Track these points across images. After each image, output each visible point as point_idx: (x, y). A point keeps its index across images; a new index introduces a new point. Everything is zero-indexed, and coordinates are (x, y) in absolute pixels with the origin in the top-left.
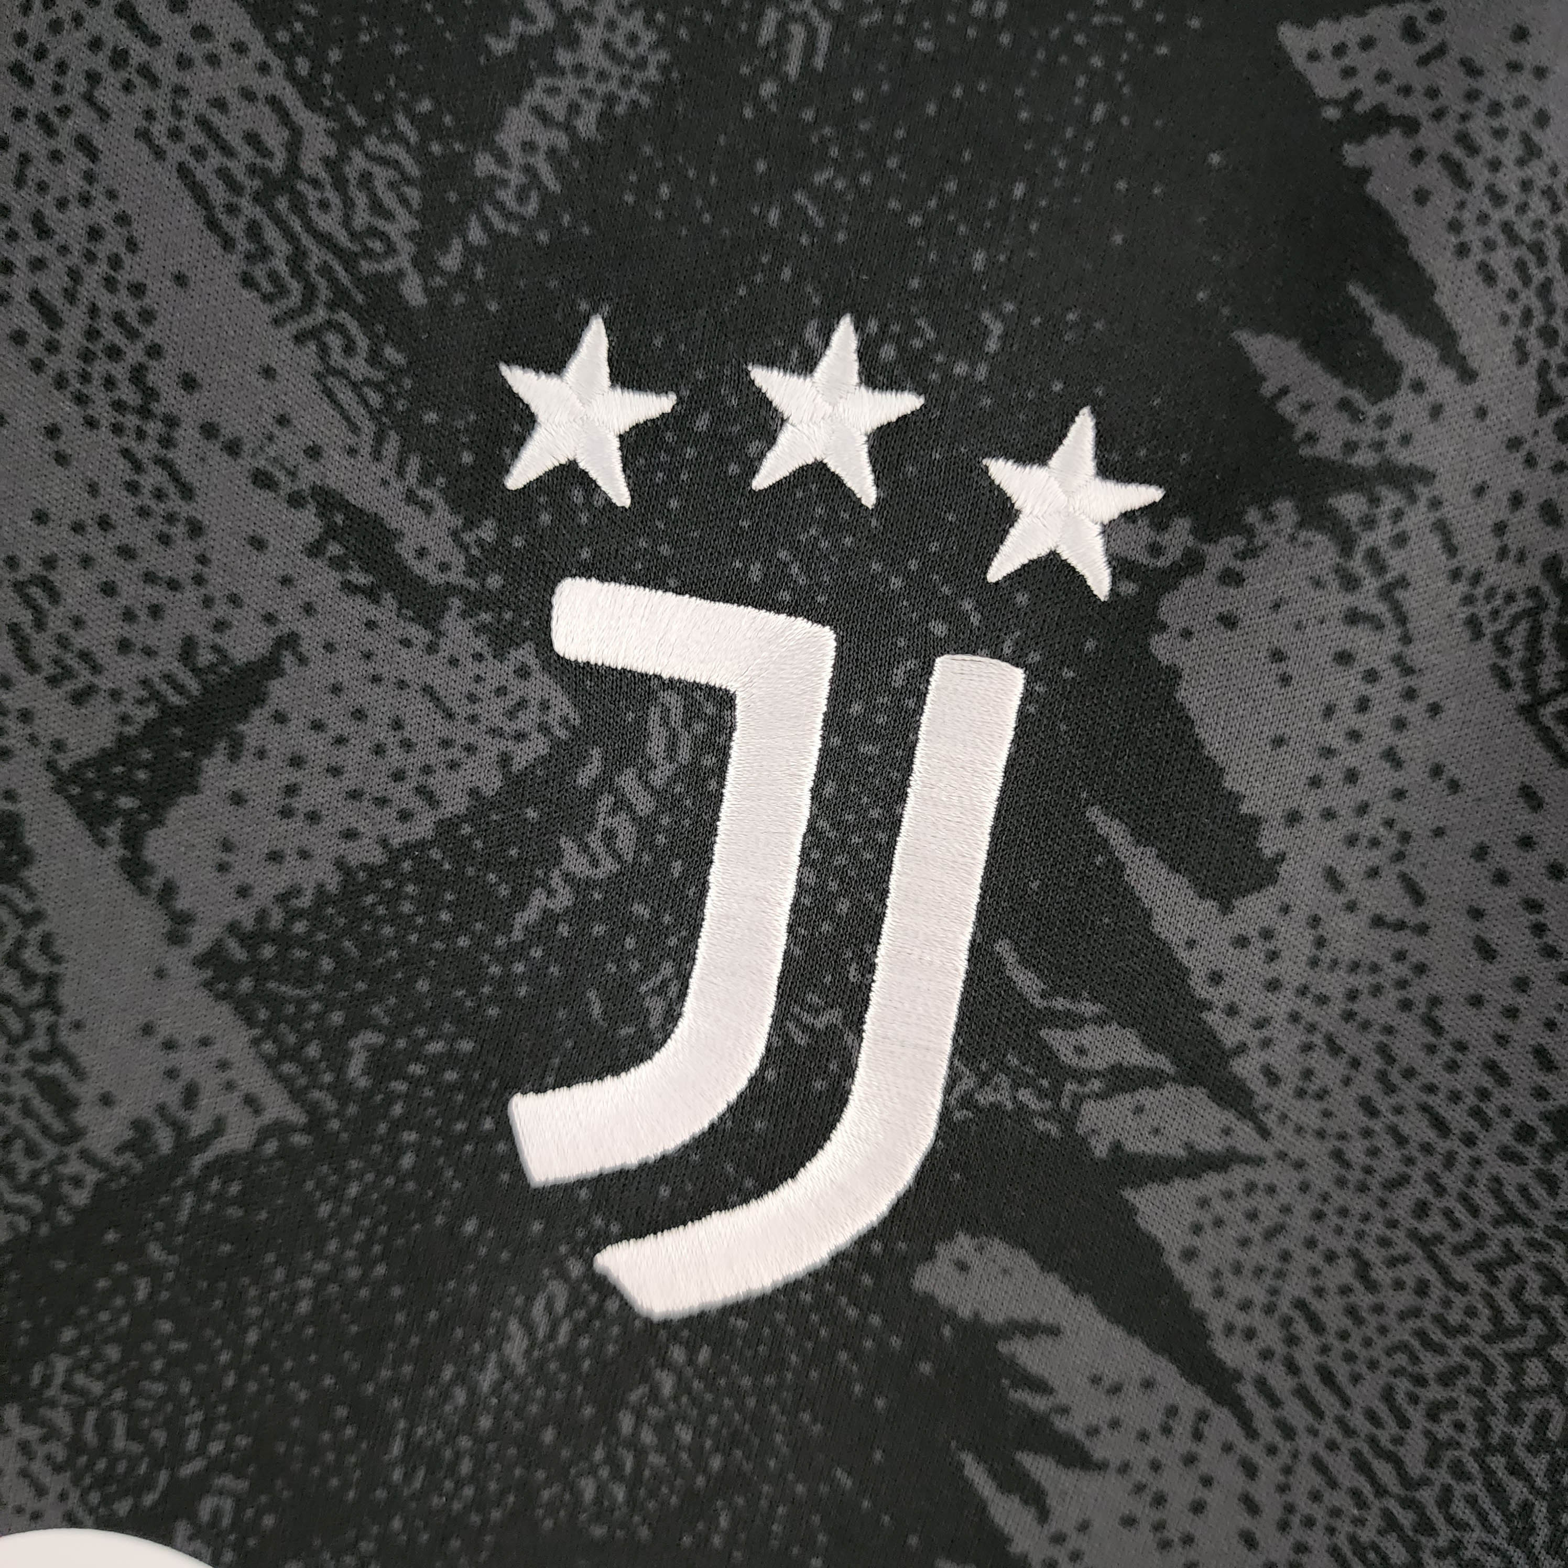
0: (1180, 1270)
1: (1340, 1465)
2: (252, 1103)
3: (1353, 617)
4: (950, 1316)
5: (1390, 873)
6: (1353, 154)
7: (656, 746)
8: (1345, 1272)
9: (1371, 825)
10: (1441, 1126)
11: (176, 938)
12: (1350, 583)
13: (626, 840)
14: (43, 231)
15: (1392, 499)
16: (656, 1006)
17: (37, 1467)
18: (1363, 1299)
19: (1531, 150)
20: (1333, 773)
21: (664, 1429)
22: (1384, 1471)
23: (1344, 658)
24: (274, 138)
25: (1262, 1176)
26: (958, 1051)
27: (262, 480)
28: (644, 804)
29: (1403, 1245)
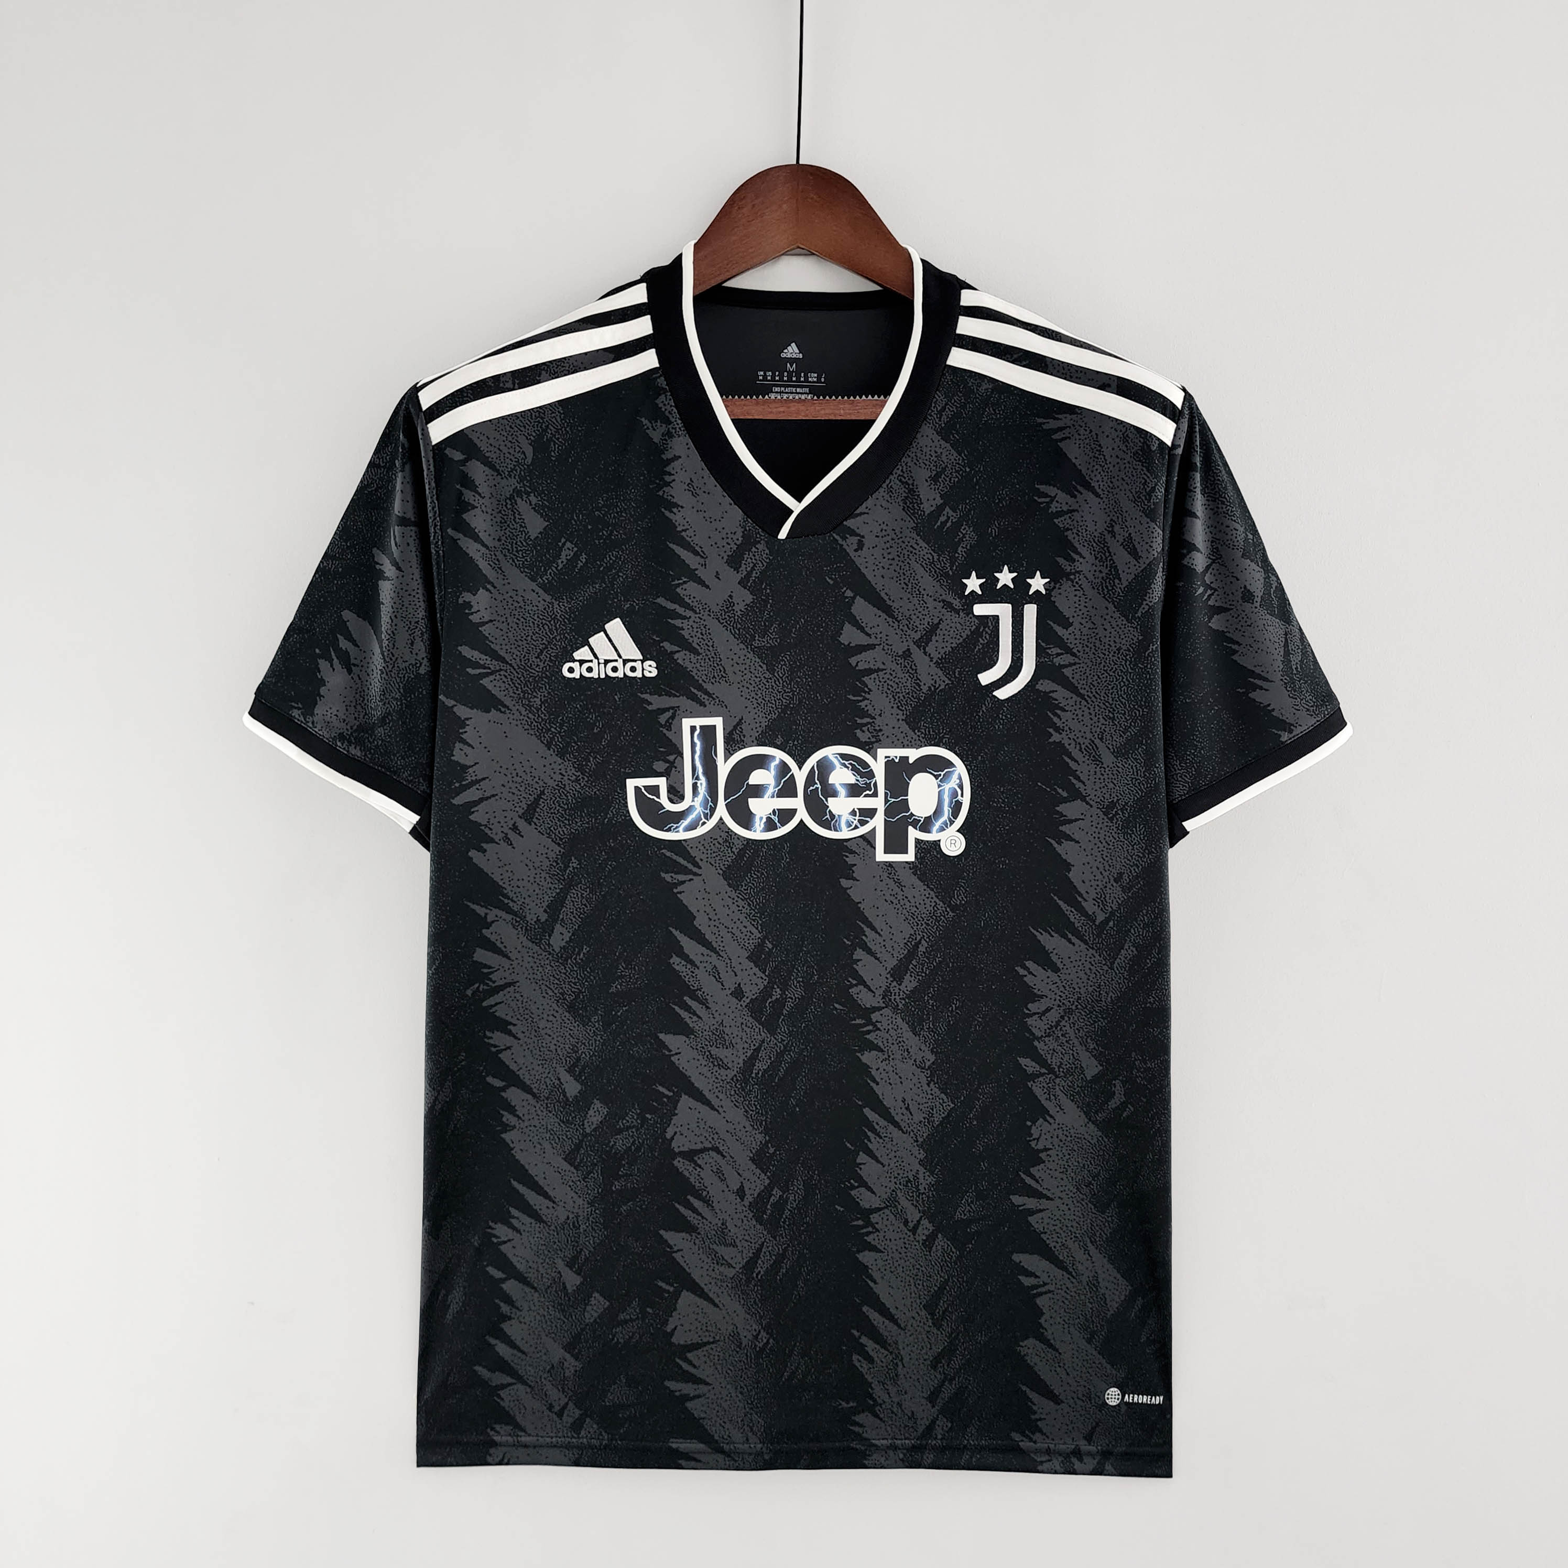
0: (1072, 681)
1: (1101, 705)
2: (944, 682)
3: (1075, 590)
4: (1041, 691)
5: (1089, 622)
6: (1066, 534)
7: (990, 624)
8: (1096, 677)
9: (1085, 616)
10: (1105, 655)
11: (931, 661)
12: (1074, 586)
13: (988, 637)
14: (904, 575)
15: (1077, 575)
16: (995, 658)
17: (921, 738)
18: (1099, 681)
19: (1086, 530)
20: (1077, 610)
21: (1006, 716)
22: (1107, 704)
23: (1076, 596)
24: (931, 558)
25: (1082, 665)
26: (1037, 656)
27: (935, 600)
28: (989, 632)
29: (1103, 672)
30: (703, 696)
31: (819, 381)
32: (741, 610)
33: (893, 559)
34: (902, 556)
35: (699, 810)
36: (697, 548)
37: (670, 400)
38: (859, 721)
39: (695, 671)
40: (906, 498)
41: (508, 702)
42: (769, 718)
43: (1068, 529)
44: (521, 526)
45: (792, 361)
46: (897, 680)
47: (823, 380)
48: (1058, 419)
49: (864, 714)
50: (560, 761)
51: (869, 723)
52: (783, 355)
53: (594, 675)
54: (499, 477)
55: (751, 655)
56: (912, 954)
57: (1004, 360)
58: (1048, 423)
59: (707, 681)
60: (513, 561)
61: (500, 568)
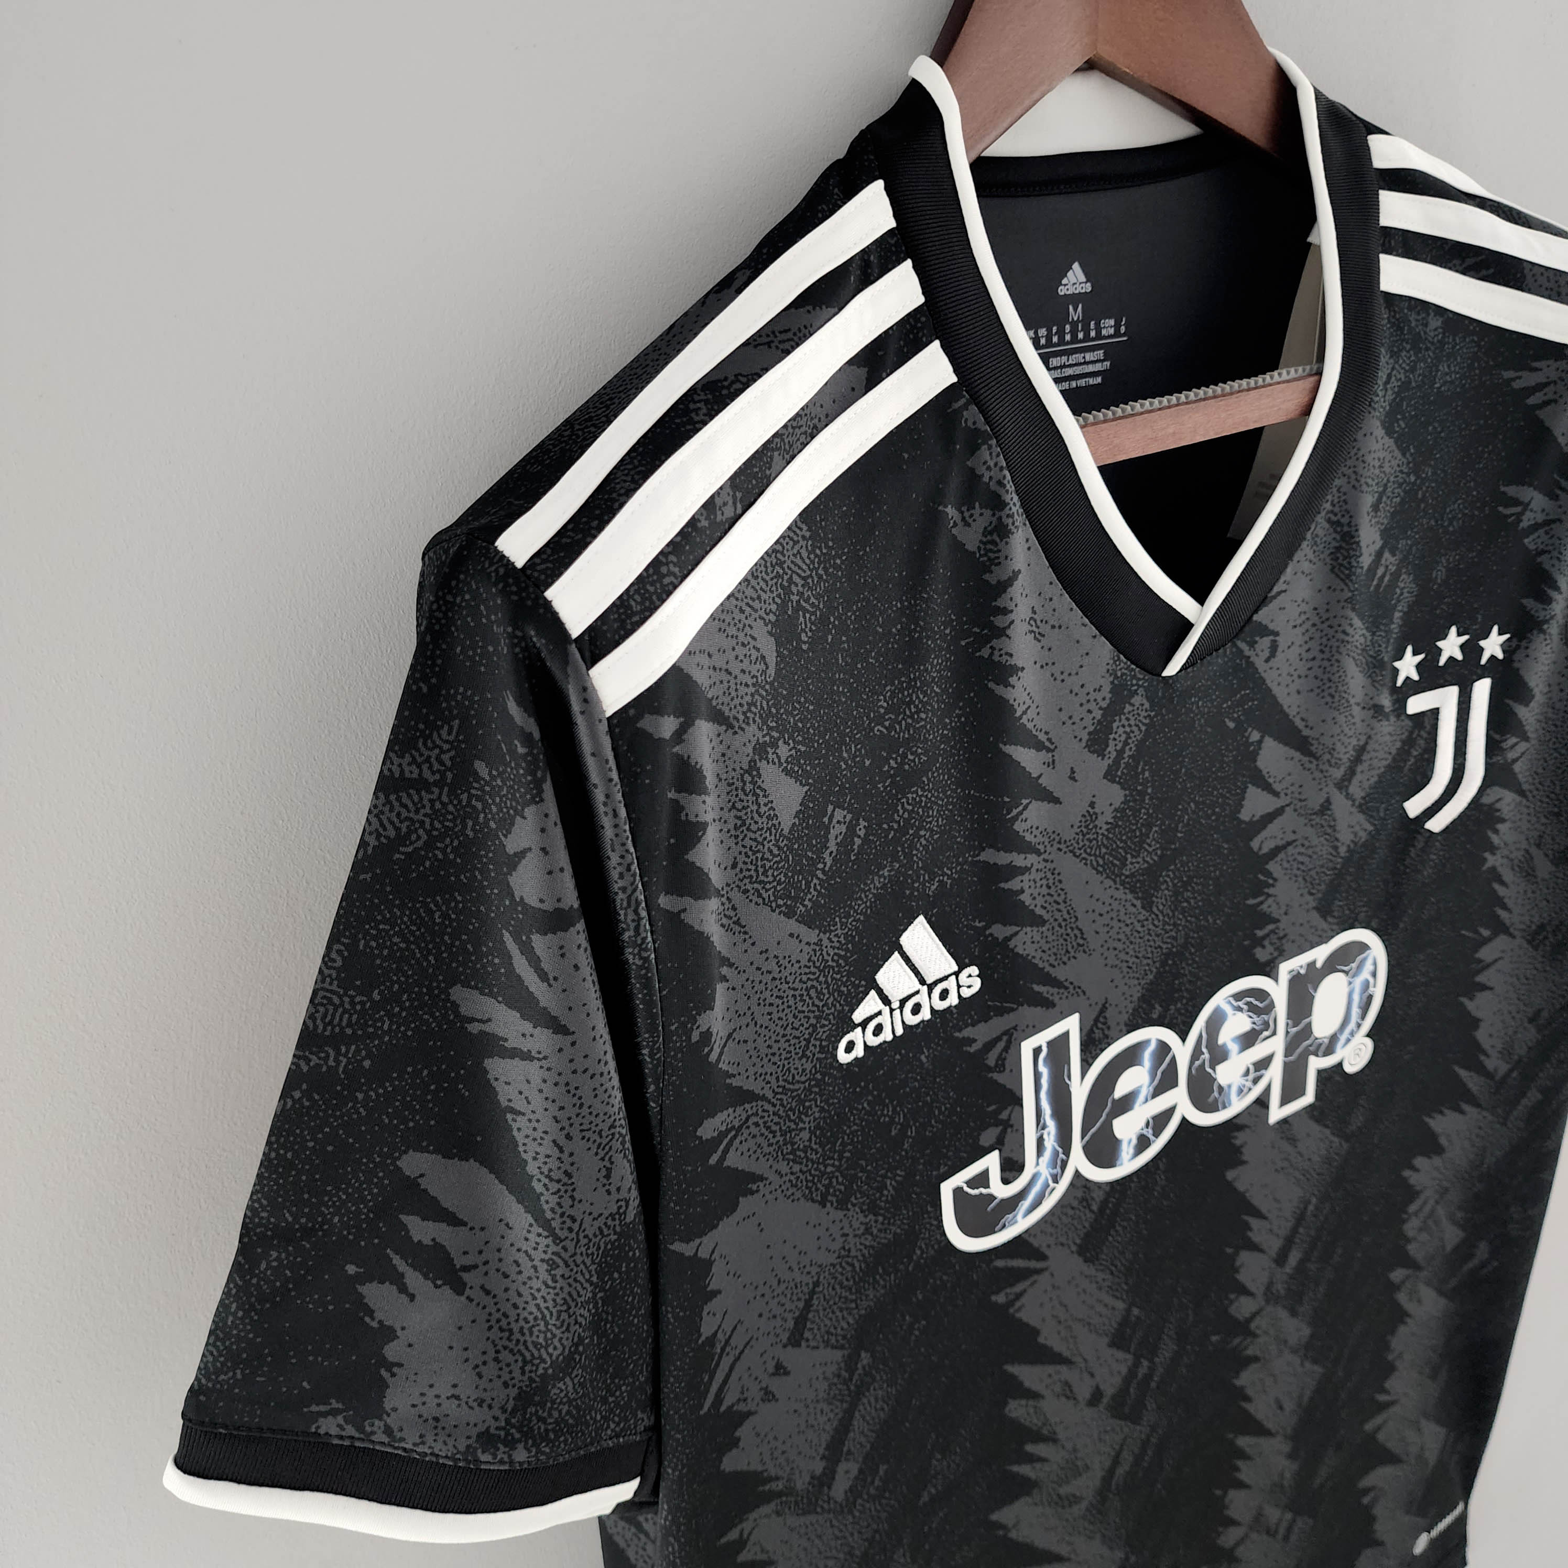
0: (1519, 776)
2: (1366, 830)
3: (1546, 645)
7: (1427, 724)
11: (1354, 805)
12: (1546, 640)
13: (1422, 744)
15: (1551, 622)
21: (1438, 855)
25: (1530, 751)
27: (1363, 708)
28: (1426, 736)
30: (1052, 990)
31: (1117, 334)
32: (1107, 823)
33: (1314, 659)
34: (1327, 650)
35: (1045, 1171)
36: (1042, 737)
37: (998, 455)
38: (1260, 933)
39: (1039, 954)
40: (1338, 549)
41: (759, 1167)
42: (1143, 982)
43: (1543, 552)
44: (769, 818)
45: (1075, 299)
46: (1310, 852)
47: (1123, 329)
48: (1536, 369)
49: (1268, 919)
50: (840, 1214)
51: (1273, 932)
52: (1062, 291)
53: (887, 1035)
54: (730, 731)
55: (1120, 894)
56: (1300, 1219)
57: (1450, 269)
58: (1520, 378)
59: (1056, 964)
60: (760, 896)
61: (737, 923)
